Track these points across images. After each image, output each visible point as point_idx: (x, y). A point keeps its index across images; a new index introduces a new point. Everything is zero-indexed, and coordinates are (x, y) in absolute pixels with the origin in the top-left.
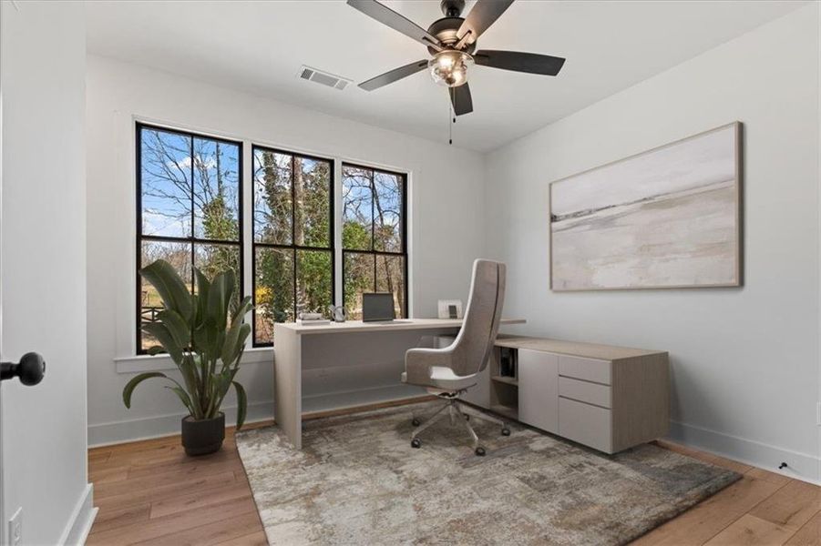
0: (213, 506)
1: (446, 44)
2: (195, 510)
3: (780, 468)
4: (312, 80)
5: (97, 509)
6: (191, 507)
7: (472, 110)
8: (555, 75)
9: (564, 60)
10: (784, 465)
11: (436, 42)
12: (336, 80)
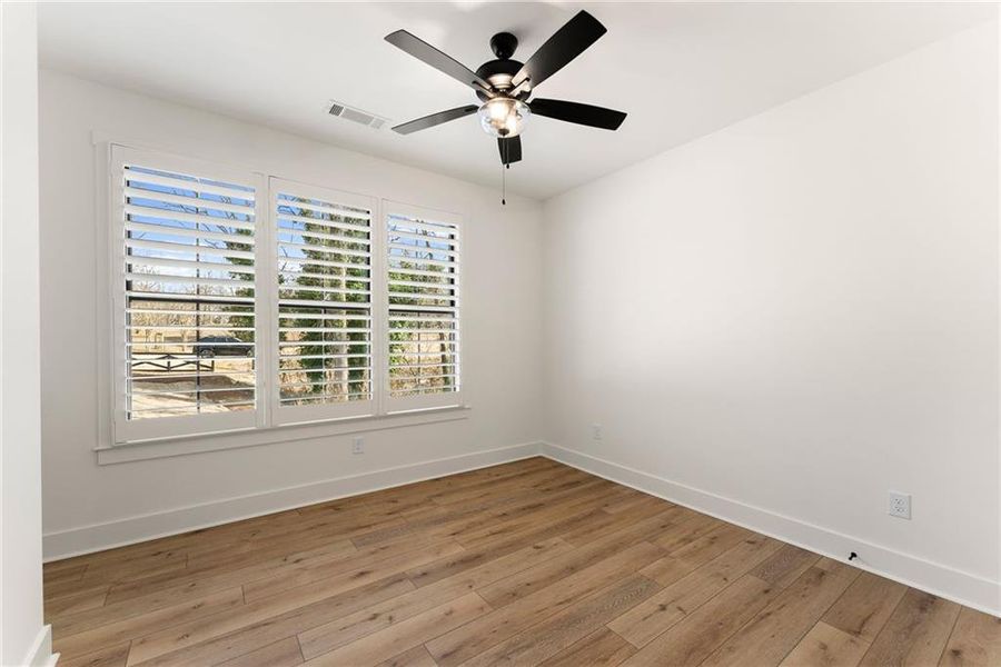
0: (211, 642)
1: (498, 90)
2: (187, 649)
3: (850, 559)
4: (343, 116)
5: (57, 655)
6: (181, 645)
7: (520, 159)
8: (615, 129)
9: (625, 115)
10: (854, 555)
11: (488, 87)
12: (371, 119)
